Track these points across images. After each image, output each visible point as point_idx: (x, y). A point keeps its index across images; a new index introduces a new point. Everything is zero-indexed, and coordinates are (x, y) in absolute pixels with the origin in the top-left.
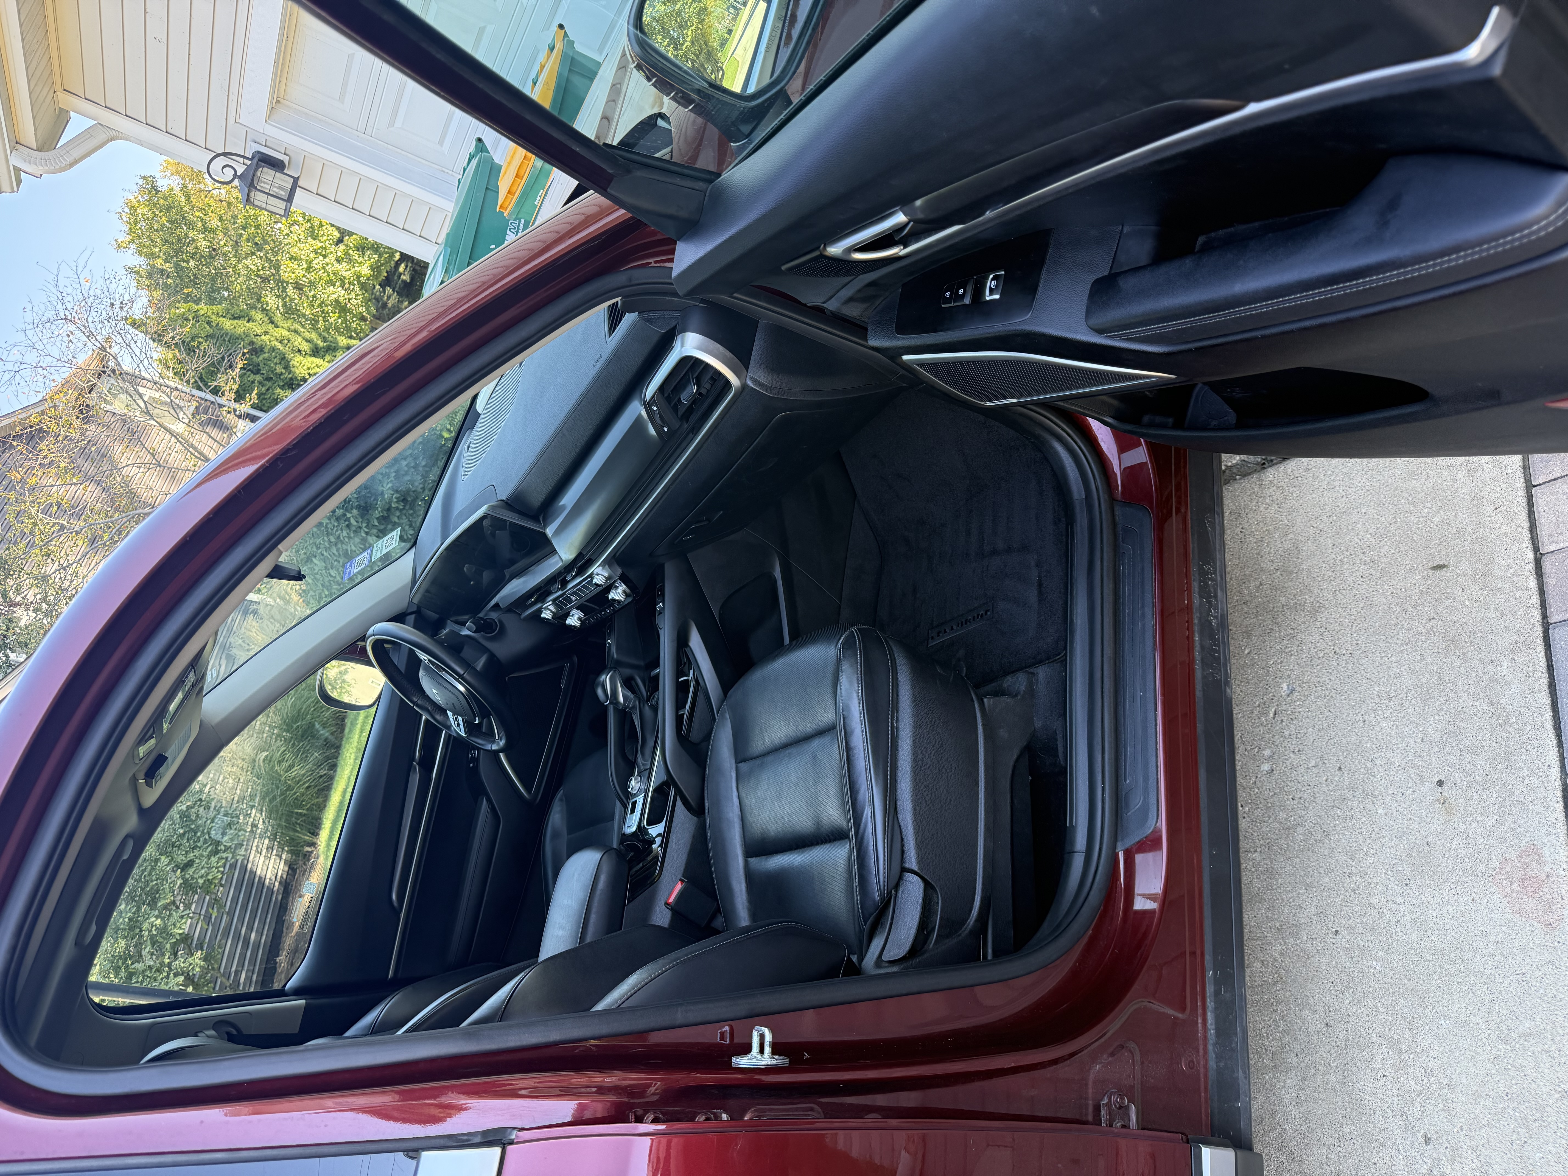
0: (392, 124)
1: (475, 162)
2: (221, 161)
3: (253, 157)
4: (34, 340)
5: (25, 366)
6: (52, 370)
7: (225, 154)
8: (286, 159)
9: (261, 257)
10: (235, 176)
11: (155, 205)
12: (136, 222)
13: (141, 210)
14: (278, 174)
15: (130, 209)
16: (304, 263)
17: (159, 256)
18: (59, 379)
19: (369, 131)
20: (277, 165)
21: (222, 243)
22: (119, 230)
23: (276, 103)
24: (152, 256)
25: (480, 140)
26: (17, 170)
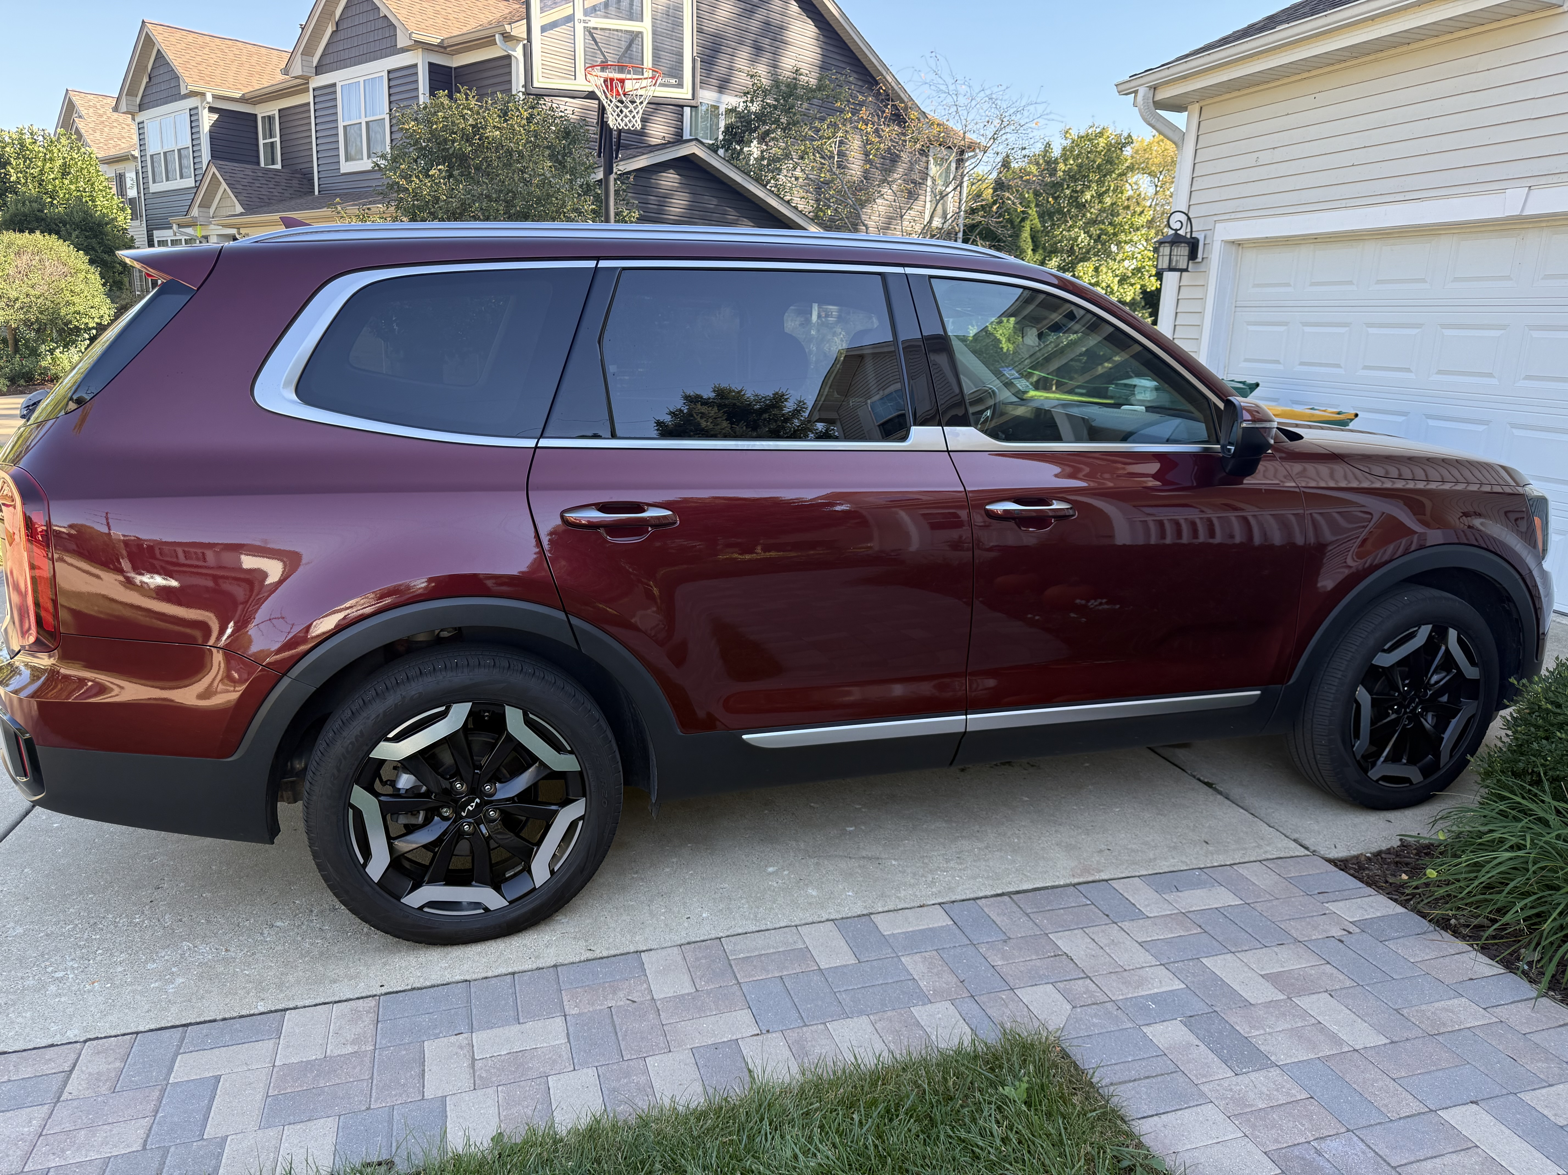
0: (1249, 323)
1: (1241, 386)
2: (1183, 218)
3: (1194, 238)
4: (978, 99)
5: (955, 98)
6: (957, 118)
7: (1189, 219)
8: (1199, 259)
9: (1089, 244)
10: (1176, 230)
11: (1109, 150)
12: (1090, 140)
13: (1102, 142)
14: (1186, 258)
15: (1100, 133)
16: (1095, 280)
17: (1066, 165)
18: (951, 124)
19: (1238, 309)
20: (1193, 255)
21: (1092, 210)
22: (1079, 128)
23: (1237, 244)
24: (1065, 160)
25: (1257, 385)
26: (1136, 92)
